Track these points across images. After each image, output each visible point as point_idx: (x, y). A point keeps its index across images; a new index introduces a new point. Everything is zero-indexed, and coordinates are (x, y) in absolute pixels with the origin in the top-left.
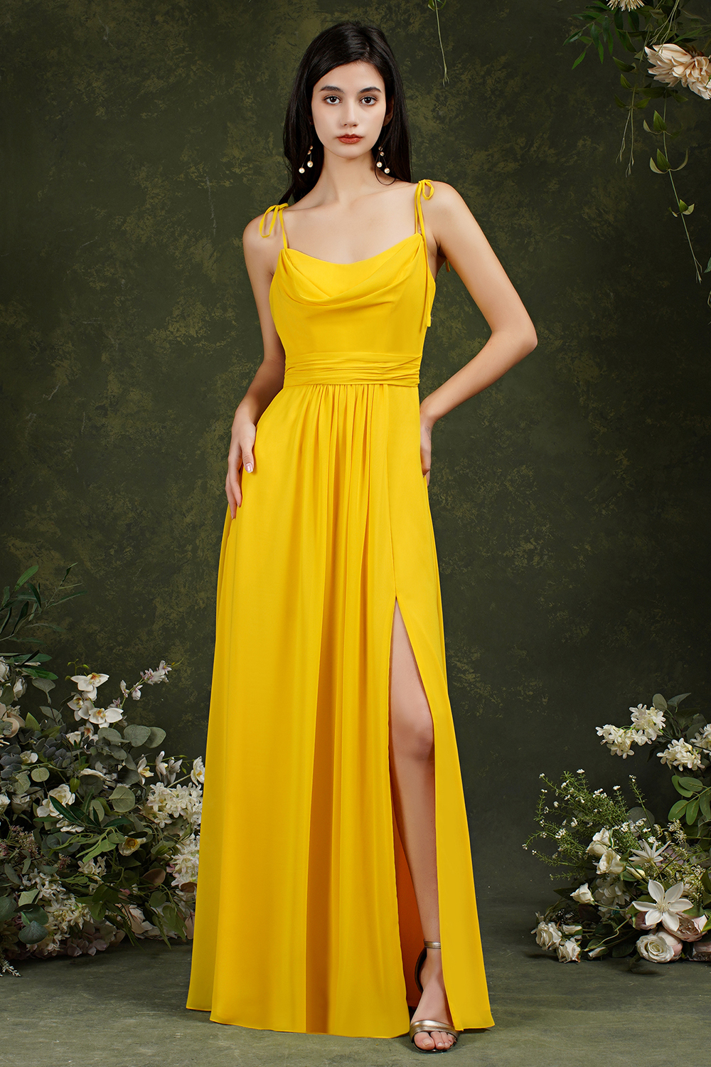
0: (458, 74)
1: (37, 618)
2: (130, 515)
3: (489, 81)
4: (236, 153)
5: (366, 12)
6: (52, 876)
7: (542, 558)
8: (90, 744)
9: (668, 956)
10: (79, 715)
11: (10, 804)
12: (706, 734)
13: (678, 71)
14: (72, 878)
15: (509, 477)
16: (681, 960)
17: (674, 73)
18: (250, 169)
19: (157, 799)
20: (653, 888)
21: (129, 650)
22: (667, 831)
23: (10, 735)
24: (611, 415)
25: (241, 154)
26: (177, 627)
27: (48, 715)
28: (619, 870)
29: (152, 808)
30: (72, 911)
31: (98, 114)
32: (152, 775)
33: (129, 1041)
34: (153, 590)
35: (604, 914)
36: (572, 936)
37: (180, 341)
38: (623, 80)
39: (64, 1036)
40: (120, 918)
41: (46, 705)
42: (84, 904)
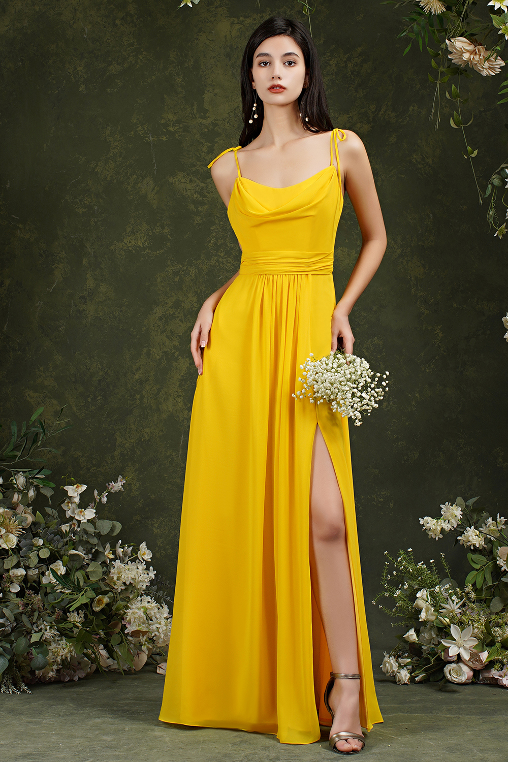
0: (327, 60)
1: (43, 445)
2: (100, 374)
3: (350, 65)
4: (171, 116)
5: (262, 17)
6: (51, 623)
7: (389, 403)
8: (75, 533)
10: (69, 514)
11: (26, 575)
13: (466, 56)
14: (63, 624)
15: (365, 346)
16: (473, 683)
17: (464, 58)
18: (180, 128)
19: (116, 571)
20: (454, 630)
21: (99, 470)
22: (464, 592)
23: (26, 526)
24: (432, 301)
25: (174, 117)
26: (129, 453)
27: (50, 513)
28: (434, 618)
29: (113, 577)
30: (64, 649)
31: (80, 90)
32: (114, 557)
33: (97, 732)
34: (114, 427)
35: (425, 650)
36: (405, 666)
37: (131, 250)
38: (433, 63)
39: (58, 730)
40: (93, 656)
41: (49, 506)
42: (71, 644)
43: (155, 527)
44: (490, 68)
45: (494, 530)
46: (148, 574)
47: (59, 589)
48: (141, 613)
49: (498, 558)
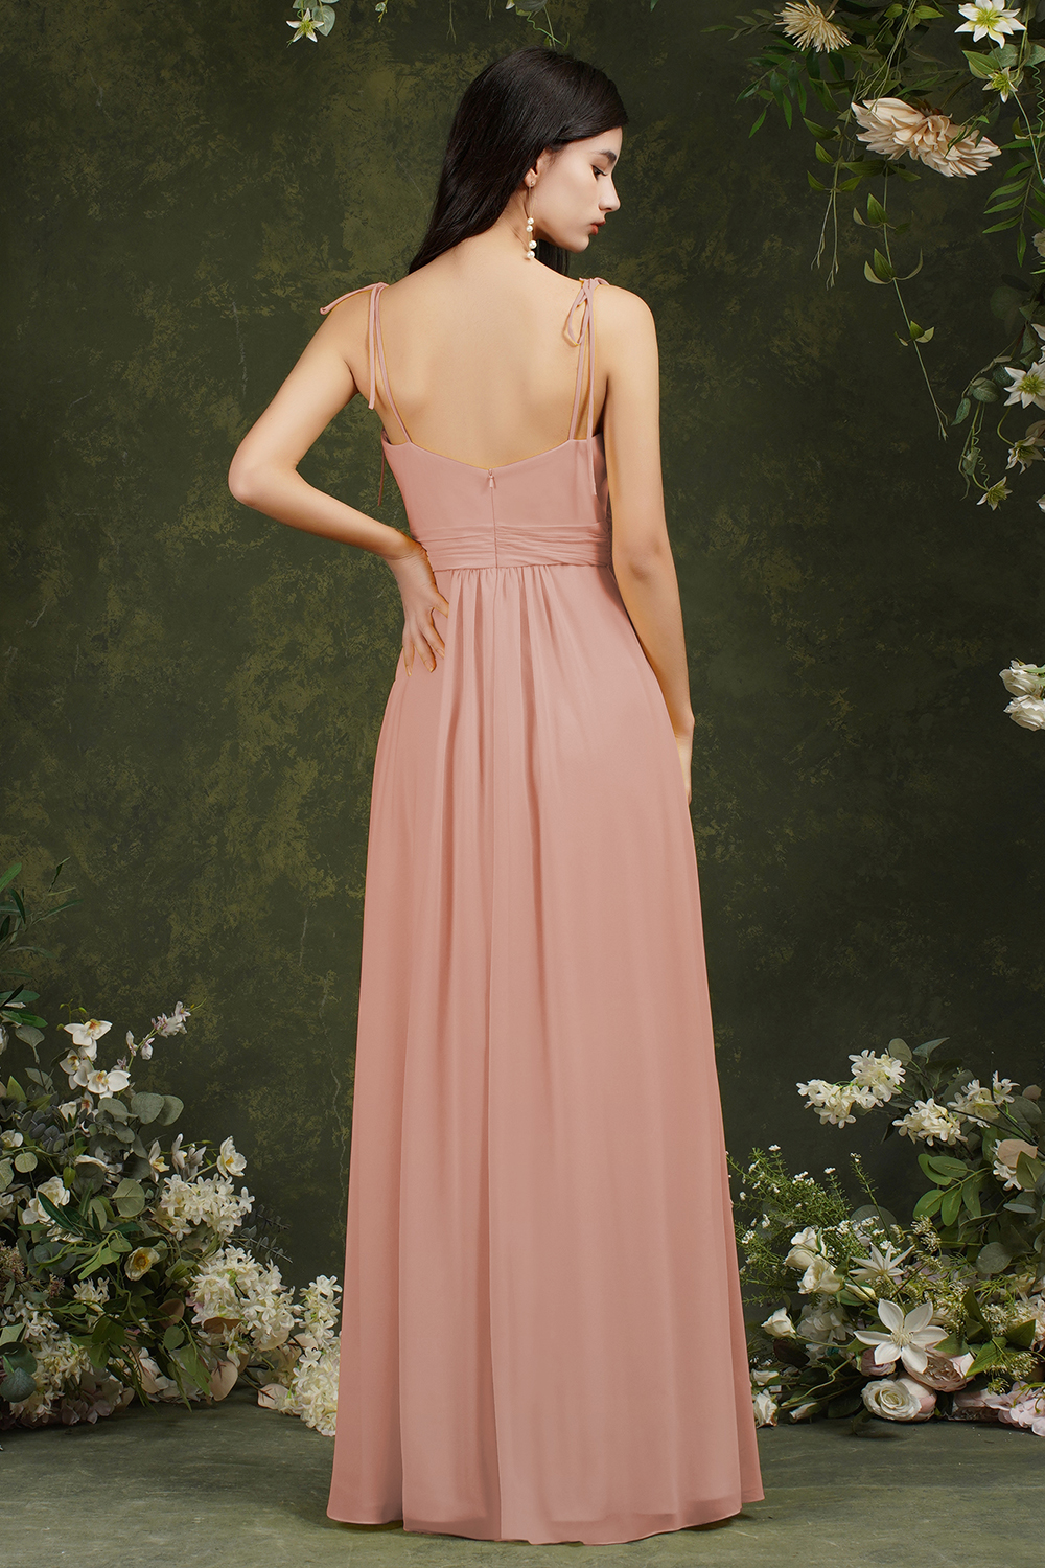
1: (22, 941)
2: (137, 794)
3: (640, 158)
4: (275, 266)
5: (460, 61)
6: (41, 1305)
7: (727, 849)
8: (88, 1121)
9: (912, 1411)
10: (75, 1081)
12: (971, 1093)
13: (902, 137)
14: (66, 1306)
16: (935, 1420)
17: (895, 140)
18: (298, 290)
19: (173, 1198)
20: (886, 1312)
21: (137, 990)
22: (912, 1233)
24: (822, 638)
25: (282, 267)
26: (198, 956)
27: (36, 1080)
28: (835, 1287)
29: (166, 1210)
30: (67, 1358)
31: (91, 213)
32: (167, 1168)
33: (137, 1528)
34: (167, 902)
35: (814, 1354)
36: (766, 1386)
37: (197, 541)
38: (820, 152)
39: (56, 1523)
40: (128, 1371)
41: (34, 1066)
42: (82, 1347)
43: (252, 1106)
44: (962, 160)
45: (984, 1107)
46: (238, 1203)
47: (56, 1234)
48: (224, 1282)
49: (996, 1164)
